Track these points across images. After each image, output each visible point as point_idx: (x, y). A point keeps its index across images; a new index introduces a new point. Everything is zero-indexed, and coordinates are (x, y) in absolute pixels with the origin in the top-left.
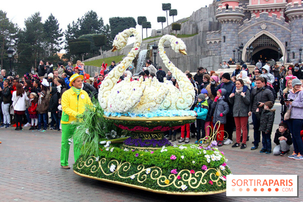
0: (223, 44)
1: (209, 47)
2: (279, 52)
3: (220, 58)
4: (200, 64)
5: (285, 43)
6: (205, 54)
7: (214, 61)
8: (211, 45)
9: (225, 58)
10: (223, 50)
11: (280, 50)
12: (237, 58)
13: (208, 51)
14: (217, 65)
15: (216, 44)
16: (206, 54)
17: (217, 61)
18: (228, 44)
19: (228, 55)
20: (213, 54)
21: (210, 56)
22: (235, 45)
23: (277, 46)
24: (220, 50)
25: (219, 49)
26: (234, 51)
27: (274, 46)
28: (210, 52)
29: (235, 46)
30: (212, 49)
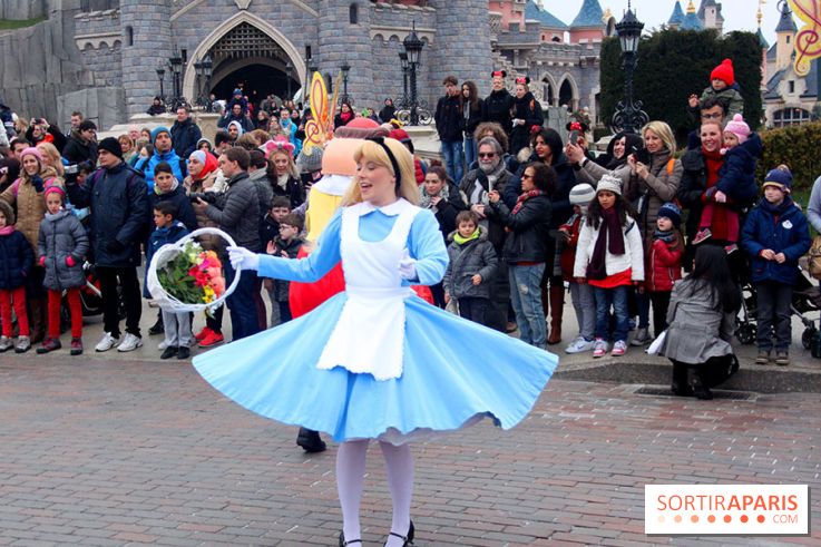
0: (128, 52)
1: (85, 60)
2: (289, 74)
3: (119, 93)
4: (60, 111)
5: (304, 50)
6: (73, 81)
7: (102, 104)
8: (92, 53)
9: (136, 92)
10: (127, 70)
11: (293, 69)
12: (169, 91)
13: (84, 71)
14: (113, 114)
15: (107, 51)
16: (76, 81)
17: (112, 101)
18: (143, 52)
19: (143, 84)
20: (99, 81)
21: (91, 86)
22: (161, 53)
23: (283, 57)
24: (120, 69)
25: (116, 65)
26: (161, 72)
27: (275, 58)
28: (90, 74)
29: (163, 58)
30: (93, 66)
